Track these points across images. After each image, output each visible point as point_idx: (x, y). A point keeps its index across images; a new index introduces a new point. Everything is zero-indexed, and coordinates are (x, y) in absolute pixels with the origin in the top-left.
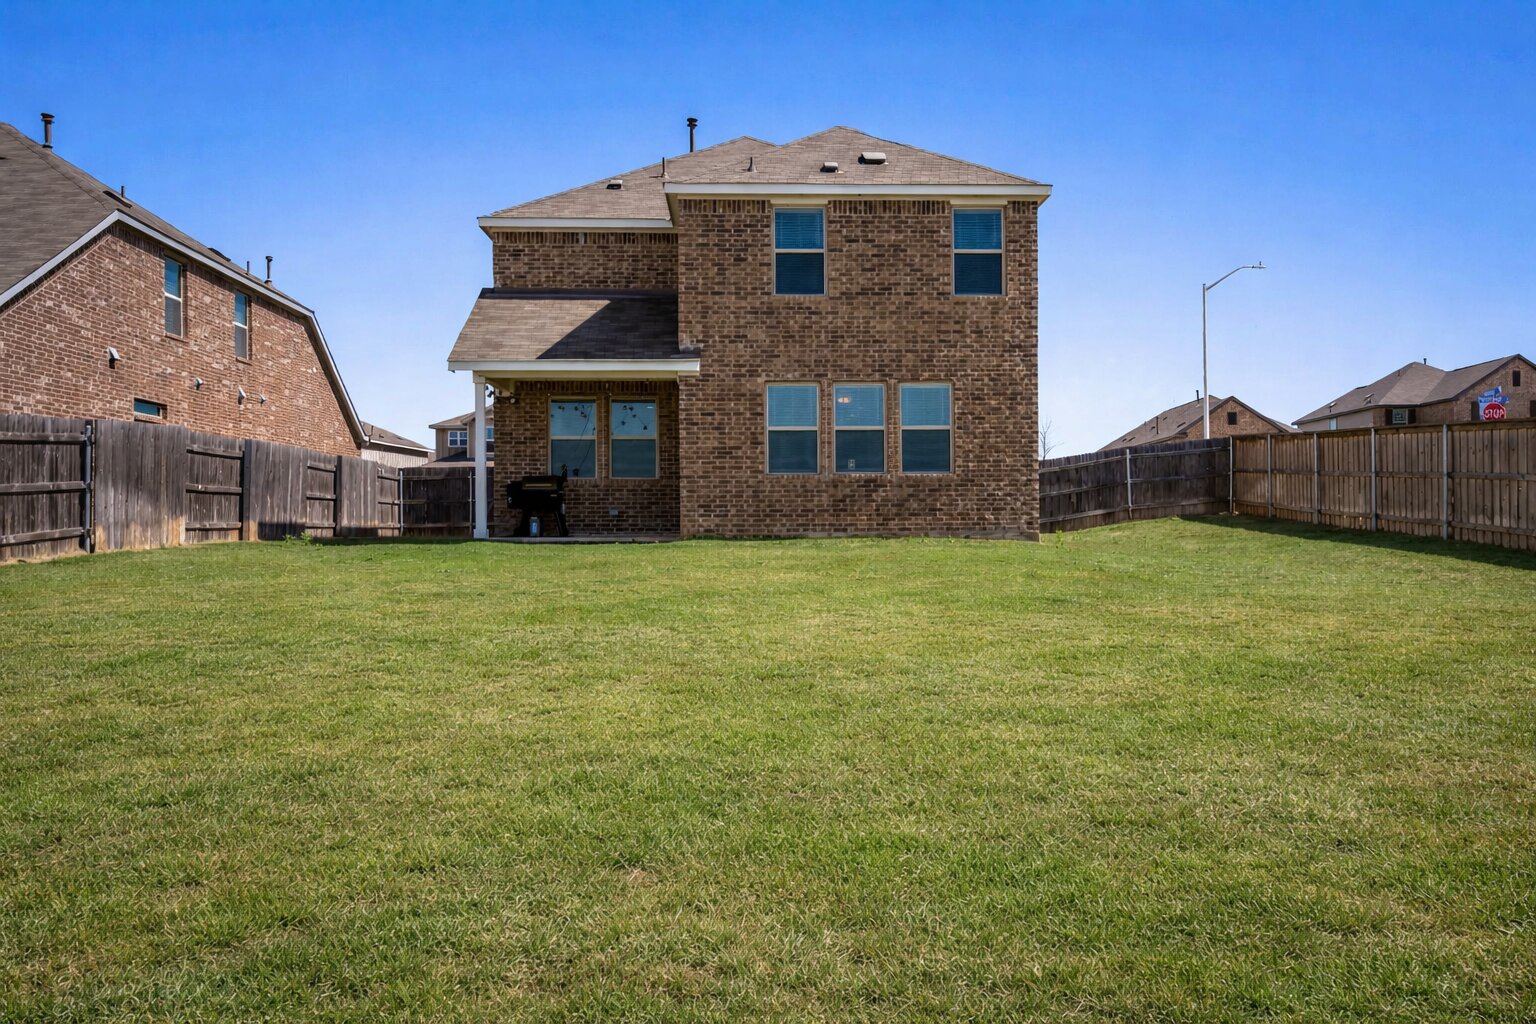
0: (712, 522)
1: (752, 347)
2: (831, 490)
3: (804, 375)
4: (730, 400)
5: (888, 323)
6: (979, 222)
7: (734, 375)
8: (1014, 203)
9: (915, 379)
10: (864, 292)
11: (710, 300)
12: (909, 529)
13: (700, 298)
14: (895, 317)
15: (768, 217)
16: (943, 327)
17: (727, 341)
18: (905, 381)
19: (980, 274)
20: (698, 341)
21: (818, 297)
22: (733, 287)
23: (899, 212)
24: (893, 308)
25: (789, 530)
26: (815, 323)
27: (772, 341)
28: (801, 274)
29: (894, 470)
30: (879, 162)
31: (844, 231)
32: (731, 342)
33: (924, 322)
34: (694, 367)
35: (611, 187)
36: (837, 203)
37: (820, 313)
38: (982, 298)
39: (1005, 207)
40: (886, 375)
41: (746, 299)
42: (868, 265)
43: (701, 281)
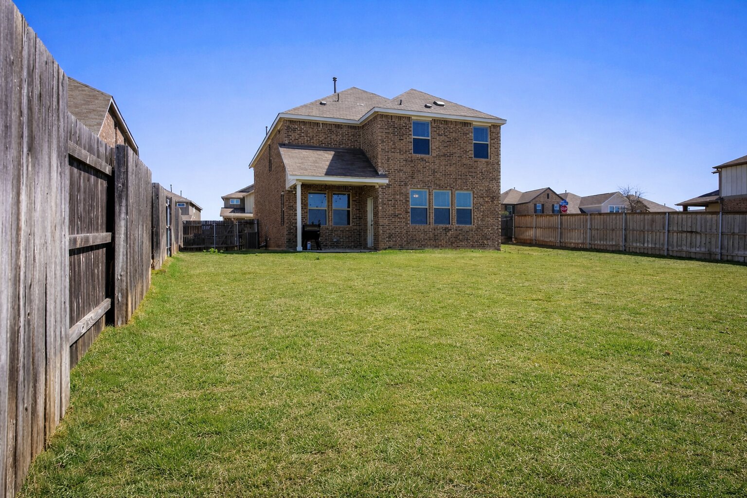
0: (392, 243)
1: (405, 174)
2: (433, 231)
3: (423, 186)
4: (397, 195)
5: (452, 168)
6: (480, 131)
7: (399, 185)
8: (493, 125)
9: (461, 189)
10: (444, 155)
11: (390, 155)
12: (459, 246)
13: (386, 154)
14: (454, 165)
15: (411, 123)
16: (470, 170)
17: (397, 171)
18: (458, 190)
19: (482, 151)
20: (386, 171)
21: (427, 156)
22: (398, 150)
23: (456, 126)
24: (454, 162)
25: (418, 247)
26: (428, 166)
27: (413, 173)
28: (421, 146)
29: (454, 225)
30: (443, 105)
31: (438, 131)
32: (398, 172)
33: (464, 168)
34: (385, 181)
35: (321, 104)
36: (435, 120)
37: (429, 162)
38: (484, 160)
39: (490, 127)
40: (452, 188)
41: (403, 155)
42: (445, 145)
43: (387, 147)
